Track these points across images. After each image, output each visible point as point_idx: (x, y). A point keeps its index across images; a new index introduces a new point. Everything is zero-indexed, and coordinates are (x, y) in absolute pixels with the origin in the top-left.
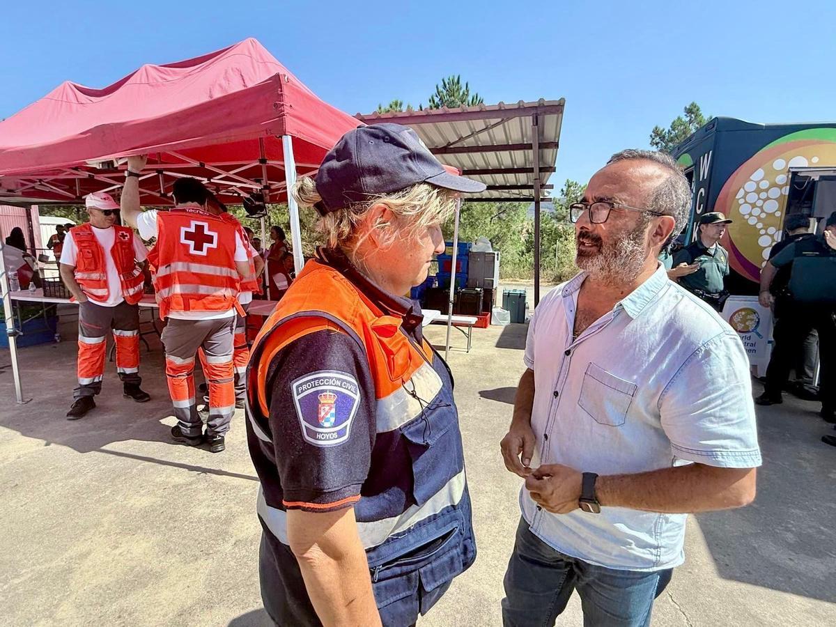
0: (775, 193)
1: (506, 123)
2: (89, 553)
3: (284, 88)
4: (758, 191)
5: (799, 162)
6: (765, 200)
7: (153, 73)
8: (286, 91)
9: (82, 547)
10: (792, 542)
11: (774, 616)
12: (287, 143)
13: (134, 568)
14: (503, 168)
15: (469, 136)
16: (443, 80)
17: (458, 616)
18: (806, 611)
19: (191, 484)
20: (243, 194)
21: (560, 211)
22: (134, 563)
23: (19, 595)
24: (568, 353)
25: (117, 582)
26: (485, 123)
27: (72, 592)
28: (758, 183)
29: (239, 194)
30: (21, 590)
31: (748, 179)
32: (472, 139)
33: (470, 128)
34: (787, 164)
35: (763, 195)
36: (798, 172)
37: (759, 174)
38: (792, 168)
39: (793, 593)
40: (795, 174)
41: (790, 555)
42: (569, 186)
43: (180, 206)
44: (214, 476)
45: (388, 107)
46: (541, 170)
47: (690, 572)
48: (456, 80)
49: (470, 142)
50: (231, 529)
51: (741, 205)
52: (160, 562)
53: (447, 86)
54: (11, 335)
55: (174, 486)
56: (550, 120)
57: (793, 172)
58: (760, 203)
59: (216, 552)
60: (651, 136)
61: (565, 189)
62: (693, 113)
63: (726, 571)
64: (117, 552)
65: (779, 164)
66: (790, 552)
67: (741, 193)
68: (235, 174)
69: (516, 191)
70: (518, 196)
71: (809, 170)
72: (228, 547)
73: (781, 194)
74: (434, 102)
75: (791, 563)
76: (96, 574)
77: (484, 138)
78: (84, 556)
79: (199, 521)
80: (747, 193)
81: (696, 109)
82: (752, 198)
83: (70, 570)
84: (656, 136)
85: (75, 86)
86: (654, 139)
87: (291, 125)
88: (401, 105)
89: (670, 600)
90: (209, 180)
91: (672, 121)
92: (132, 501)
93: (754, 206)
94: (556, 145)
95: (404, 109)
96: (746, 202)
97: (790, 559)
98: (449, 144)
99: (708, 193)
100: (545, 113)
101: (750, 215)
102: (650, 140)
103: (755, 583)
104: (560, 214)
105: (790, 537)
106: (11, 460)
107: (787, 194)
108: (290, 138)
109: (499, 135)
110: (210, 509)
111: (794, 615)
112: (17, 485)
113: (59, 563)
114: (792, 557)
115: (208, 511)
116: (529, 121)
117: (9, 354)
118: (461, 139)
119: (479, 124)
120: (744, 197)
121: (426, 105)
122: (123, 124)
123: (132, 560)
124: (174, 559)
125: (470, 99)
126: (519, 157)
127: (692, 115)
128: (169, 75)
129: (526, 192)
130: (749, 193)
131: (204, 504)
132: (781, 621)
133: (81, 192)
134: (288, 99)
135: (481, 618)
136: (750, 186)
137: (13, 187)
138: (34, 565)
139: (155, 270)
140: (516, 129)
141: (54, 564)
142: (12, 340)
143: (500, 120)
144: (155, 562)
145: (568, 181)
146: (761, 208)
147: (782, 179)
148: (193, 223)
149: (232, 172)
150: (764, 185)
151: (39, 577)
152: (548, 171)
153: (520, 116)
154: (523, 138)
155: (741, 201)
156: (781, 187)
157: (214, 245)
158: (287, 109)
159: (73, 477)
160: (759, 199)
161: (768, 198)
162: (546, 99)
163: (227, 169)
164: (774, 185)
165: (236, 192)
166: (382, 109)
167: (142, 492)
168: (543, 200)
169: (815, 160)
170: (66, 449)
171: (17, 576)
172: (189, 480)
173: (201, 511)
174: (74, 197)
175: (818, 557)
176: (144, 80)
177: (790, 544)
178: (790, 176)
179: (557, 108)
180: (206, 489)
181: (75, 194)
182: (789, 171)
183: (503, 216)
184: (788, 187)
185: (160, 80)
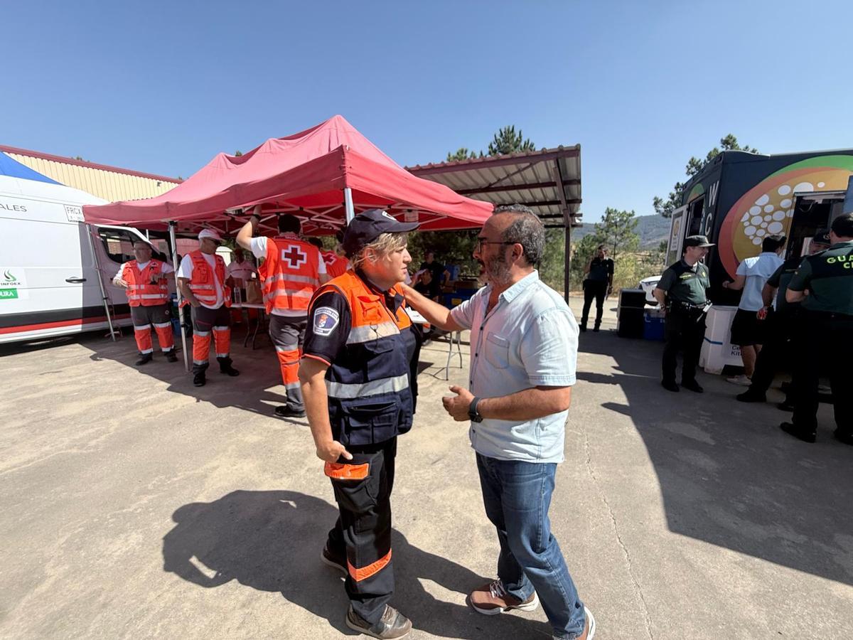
0: (780, 216)
1: (534, 166)
2: (218, 467)
3: (346, 155)
4: (763, 214)
5: (805, 187)
6: (769, 223)
7: (274, 144)
8: (347, 157)
9: (215, 463)
10: (741, 511)
11: (705, 563)
12: (348, 193)
13: (244, 478)
14: (537, 201)
15: (504, 179)
16: (500, 130)
17: (450, 532)
18: (736, 563)
19: (285, 430)
20: (335, 228)
21: (601, 235)
22: (243, 476)
23: (175, 487)
24: (482, 329)
25: (232, 486)
26: (517, 168)
27: (205, 490)
28: (763, 207)
29: (333, 228)
30: (177, 485)
31: (752, 204)
32: (508, 180)
33: (506, 172)
34: (792, 191)
35: (768, 218)
36: (802, 197)
37: (764, 199)
38: (797, 193)
39: (728, 548)
40: (800, 199)
41: (737, 520)
42: (609, 213)
43: (282, 235)
44: (301, 426)
45: (455, 154)
46: (569, 202)
47: (642, 524)
48: (511, 129)
49: (507, 182)
50: (306, 461)
51: (745, 227)
52: (259, 476)
53: (504, 134)
54: (182, 326)
55: (275, 431)
56: (570, 161)
57: (798, 197)
58: (764, 225)
59: (295, 474)
60: (687, 167)
61: (605, 216)
62: (728, 144)
63: (674, 526)
64: (235, 467)
65: (784, 190)
66: (737, 518)
67: (746, 216)
68: (326, 214)
69: (551, 219)
70: (553, 224)
71: (815, 194)
72: (303, 472)
73: (786, 217)
74: (492, 148)
75: (735, 527)
76: (220, 480)
77: (518, 179)
78: (215, 468)
79: (287, 453)
80: (751, 217)
81: (732, 140)
82: (757, 220)
83: (206, 476)
84: (692, 167)
85: (226, 157)
86: (689, 169)
87: (350, 180)
88: (466, 151)
89: (618, 540)
90: (309, 218)
91: (709, 152)
92: (247, 438)
93: (758, 227)
94: (579, 182)
95: (469, 155)
96: (751, 224)
97: (735, 523)
98: (490, 185)
99: (714, 217)
100: (564, 156)
101: (755, 235)
102: (686, 170)
103: (697, 537)
104: (600, 237)
105: (741, 507)
106: (179, 407)
107: (792, 216)
108: (350, 190)
109: (529, 176)
110: (296, 447)
111: (723, 564)
112: (180, 423)
113: (200, 471)
114: (737, 522)
115: (293, 448)
116: (552, 164)
117: (182, 342)
118: (499, 180)
119: (512, 168)
120: (749, 220)
121: (486, 152)
122: (248, 183)
123: (243, 473)
124: (268, 476)
125: (522, 144)
126: (550, 193)
127: (729, 146)
128: (284, 145)
129: (560, 220)
130: (754, 216)
131: (292, 444)
132: (710, 567)
133: (229, 229)
134: (349, 163)
135: (466, 535)
136: (755, 210)
137: (187, 227)
138: (186, 470)
139: (264, 279)
140: (543, 171)
141: (197, 472)
142: (183, 329)
143: (528, 164)
144: (256, 476)
145: (608, 209)
146: (766, 229)
147: (786, 203)
148: (290, 247)
149: (323, 213)
150: (770, 208)
151: (188, 478)
152: (575, 203)
153: (545, 161)
154: (550, 177)
155: (746, 224)
156: (785, 210)
157: (304, 262)
158: (347, 170)
159: (214, 420)
160: (764, 221)
161: (773, 221)
162: (564, 146)
163: (320, 211)
164: (778, 209)
165: (330, 226)
166: (451, 156)
167: (254, 433)
168: (574, 226)
169: (821, 185)
170: (208, 404)
171: (176, 476)
172: (284, 427)
173: (289, 448)
174: (224, 232)
175: (762, 524)
176: (268, 150)
177: (739, 512)
178: (795, 200)
179: (575, 152)
180: (294, 435)
181: (225, 230)
182: (794, 196)
183: (550, 239)
184: (793, 211)
185: (278, 149)
